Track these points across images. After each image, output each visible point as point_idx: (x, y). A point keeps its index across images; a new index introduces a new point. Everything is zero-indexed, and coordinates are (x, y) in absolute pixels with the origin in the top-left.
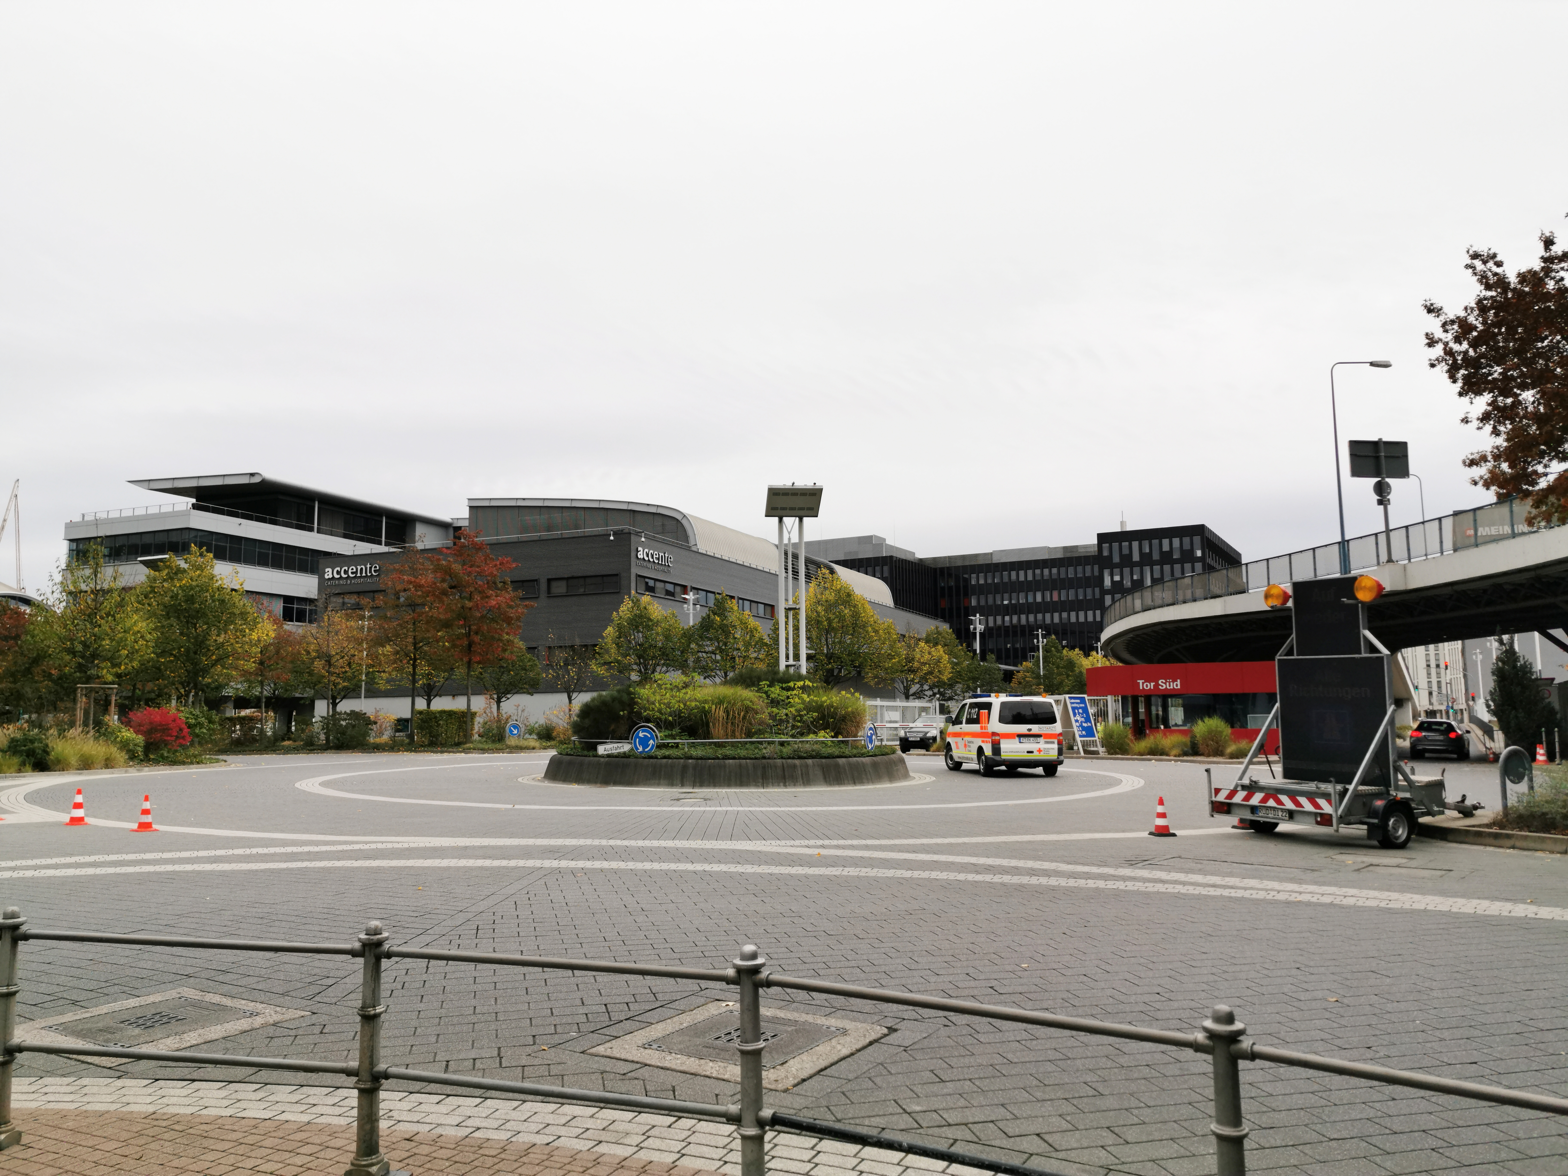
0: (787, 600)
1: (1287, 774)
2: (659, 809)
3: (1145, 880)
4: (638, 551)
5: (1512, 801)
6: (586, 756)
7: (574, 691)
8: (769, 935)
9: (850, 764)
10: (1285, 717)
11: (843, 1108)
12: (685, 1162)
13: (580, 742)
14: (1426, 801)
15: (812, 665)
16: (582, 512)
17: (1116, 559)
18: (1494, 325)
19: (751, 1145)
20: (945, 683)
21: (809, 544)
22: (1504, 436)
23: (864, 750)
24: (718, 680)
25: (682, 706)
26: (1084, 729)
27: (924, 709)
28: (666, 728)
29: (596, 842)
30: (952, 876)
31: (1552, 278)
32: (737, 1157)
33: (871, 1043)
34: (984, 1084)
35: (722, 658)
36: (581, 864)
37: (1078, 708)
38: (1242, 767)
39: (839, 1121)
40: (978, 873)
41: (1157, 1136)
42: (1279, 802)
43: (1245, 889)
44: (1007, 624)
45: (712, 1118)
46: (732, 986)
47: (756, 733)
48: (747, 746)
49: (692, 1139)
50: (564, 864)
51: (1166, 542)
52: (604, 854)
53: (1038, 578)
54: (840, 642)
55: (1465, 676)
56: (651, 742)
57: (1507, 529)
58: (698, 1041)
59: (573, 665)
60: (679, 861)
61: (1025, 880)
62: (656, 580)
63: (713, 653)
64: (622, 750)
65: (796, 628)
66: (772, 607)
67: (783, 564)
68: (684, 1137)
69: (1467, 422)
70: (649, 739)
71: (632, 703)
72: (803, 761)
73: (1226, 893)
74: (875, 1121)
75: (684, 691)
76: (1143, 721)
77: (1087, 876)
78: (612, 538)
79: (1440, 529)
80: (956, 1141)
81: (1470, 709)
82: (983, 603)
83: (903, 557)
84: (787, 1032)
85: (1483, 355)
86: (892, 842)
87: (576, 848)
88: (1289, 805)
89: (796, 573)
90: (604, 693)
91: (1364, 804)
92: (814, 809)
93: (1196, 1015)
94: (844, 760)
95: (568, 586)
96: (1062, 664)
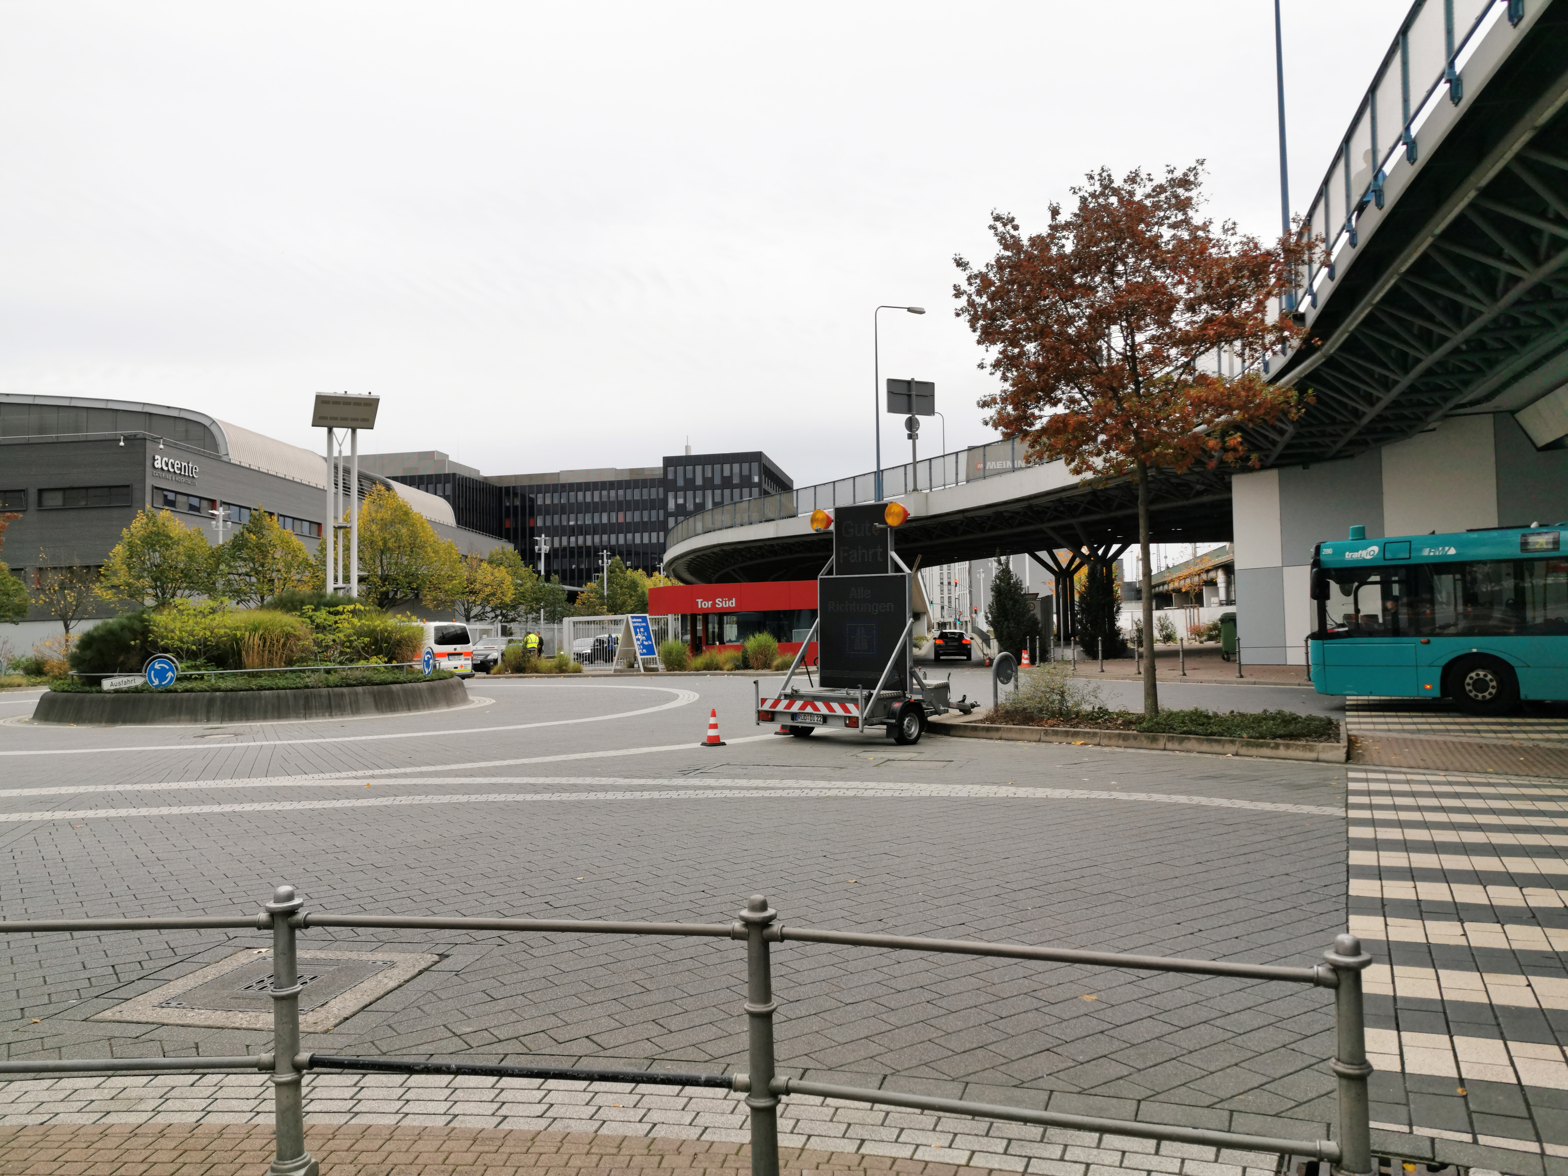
0: (336, 518)
1: (823, 683)
2: (179, 747)
3: (696, 788)
4: (154, 460)
5: (1001, 699)
6: (88, 692)
7: (72, 619)
8: (308, 875)
9: (405, 691)
10: (824, 632)
11: (388, 1040)
12: (211, 1119)
13: (80, 677)
14: (934, 702)
15: (364, 587)
16: (84, 414)
17: (681, 482)
18: (1008, 282)
19: (286, 1092)
20: (507, 605)
21: (363, 458)
22: (1010, 382)
23: (420, 675)
24: (252, 604)
25: (208, 633)
26: (645, 647)
27: (486, 632)
28: (189, 658)
29: (101, 788)
30: (510, 797)
31: (1056, 245)
32: (271, 1105)
33: (420, 973)
34: (536, 997)
35: (259, 580)
36: (80, 814)
37: (639, 627)
38: (786, 678)
39: (384, 1054)
40: (536, 792)
41: (697, 1022)
42: (816, 708)
43: (784, 789)
44: (573, 544)
45: (242, 1070)
46: (266, 931)
47: (298, 661)
48: (287, 675)
49: (219, 1095)
50: (59, 815)
51: (727, 467)
52: (110, 801)
53: (604, 499)
54: (396, 564)
55: (970, 592)
56: (170, 674)
57: (1009, 464)
58: (225, 993)
59: (71, 589)
60: (203, 803)
61: (583, 796)
62: (176, 493)
63: (247, 574)
64: (133, 684)
65: (347, 549)
66: (319, 525)
67: (333, 478)
68: (209, 1093)
69: (982, 368)
70: (168, 671)
71: (145, 631)
72: (351, 689)
73: (767, 794)
74: (423, 1049)
75: (211, 616)
76: (700, 638)
77: (643, 788)
78: (122, 444)
79: (957, 462)
80: (506, 1055)
81: (973, 621)
82: (548, 523)
83: (467, 475)
84: (328, 972)
85: (998, 309)
86: (448, 767)
87: (75, 796)
88: (824, 710)
89: (347, 489)
90: (110, 621)
91: (885, 707)
92: (364, 738)
93: (736, 907)
94: (398, 686)
95: (64, 499)
96: (626, 584)
